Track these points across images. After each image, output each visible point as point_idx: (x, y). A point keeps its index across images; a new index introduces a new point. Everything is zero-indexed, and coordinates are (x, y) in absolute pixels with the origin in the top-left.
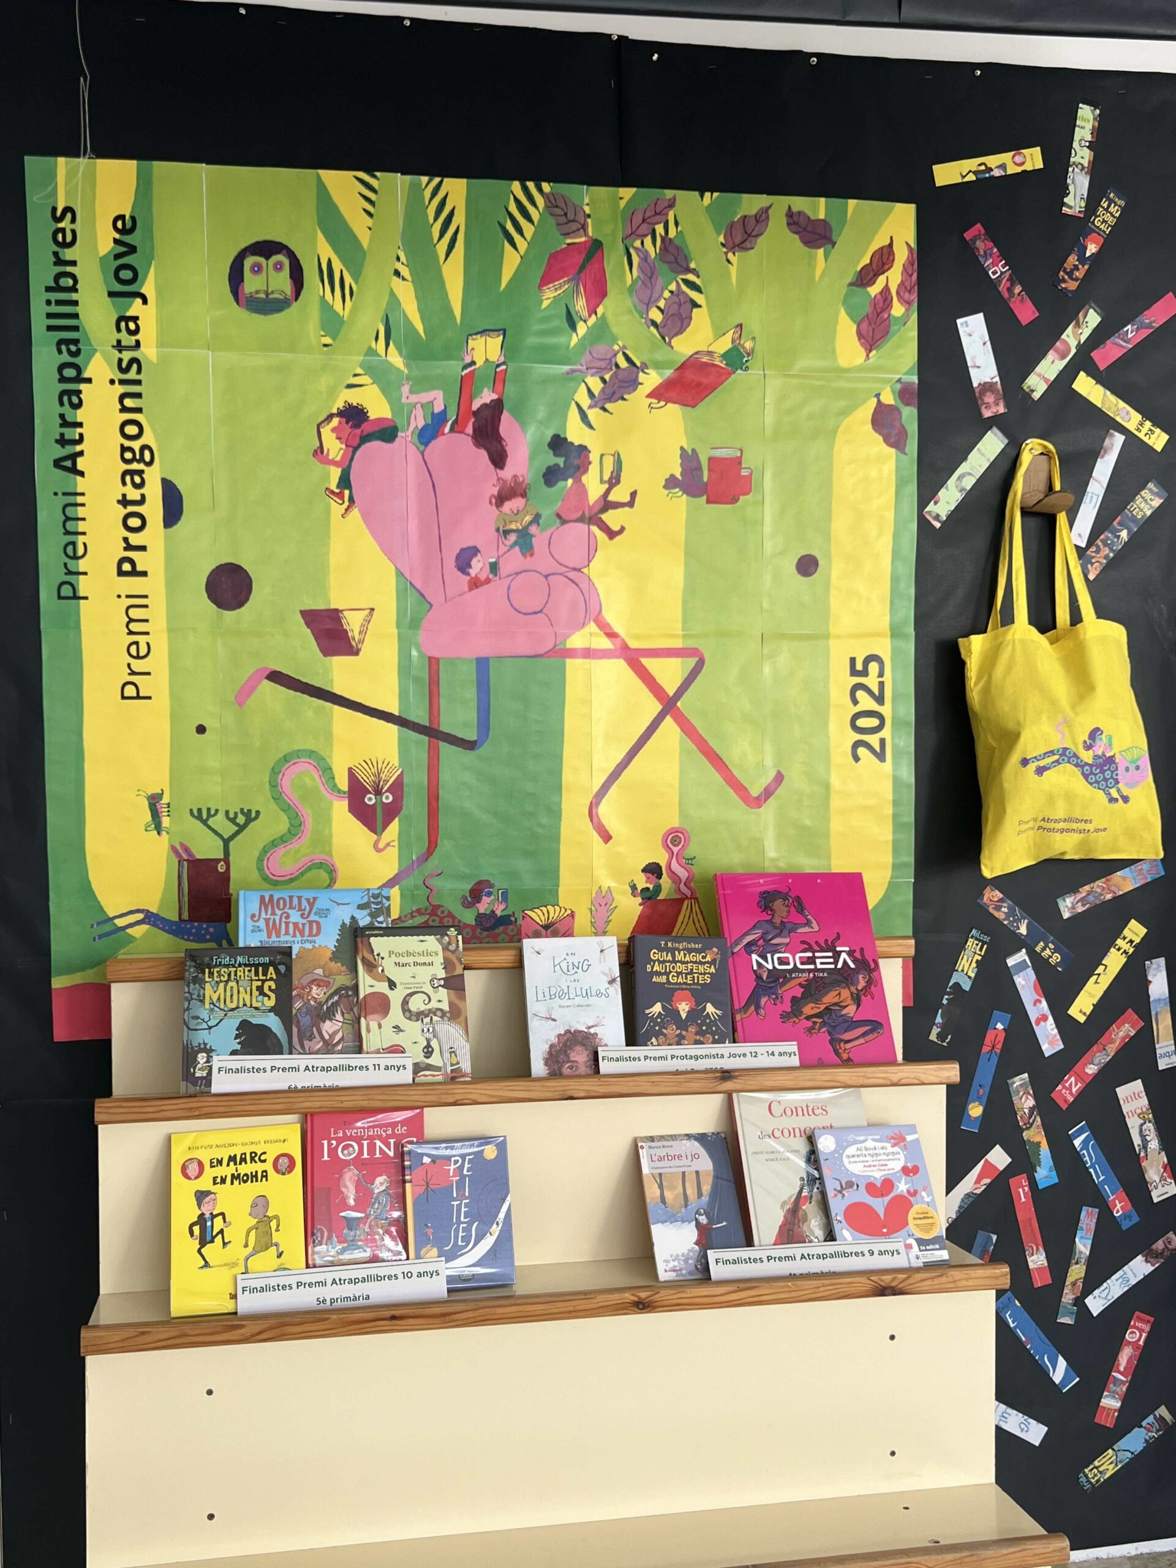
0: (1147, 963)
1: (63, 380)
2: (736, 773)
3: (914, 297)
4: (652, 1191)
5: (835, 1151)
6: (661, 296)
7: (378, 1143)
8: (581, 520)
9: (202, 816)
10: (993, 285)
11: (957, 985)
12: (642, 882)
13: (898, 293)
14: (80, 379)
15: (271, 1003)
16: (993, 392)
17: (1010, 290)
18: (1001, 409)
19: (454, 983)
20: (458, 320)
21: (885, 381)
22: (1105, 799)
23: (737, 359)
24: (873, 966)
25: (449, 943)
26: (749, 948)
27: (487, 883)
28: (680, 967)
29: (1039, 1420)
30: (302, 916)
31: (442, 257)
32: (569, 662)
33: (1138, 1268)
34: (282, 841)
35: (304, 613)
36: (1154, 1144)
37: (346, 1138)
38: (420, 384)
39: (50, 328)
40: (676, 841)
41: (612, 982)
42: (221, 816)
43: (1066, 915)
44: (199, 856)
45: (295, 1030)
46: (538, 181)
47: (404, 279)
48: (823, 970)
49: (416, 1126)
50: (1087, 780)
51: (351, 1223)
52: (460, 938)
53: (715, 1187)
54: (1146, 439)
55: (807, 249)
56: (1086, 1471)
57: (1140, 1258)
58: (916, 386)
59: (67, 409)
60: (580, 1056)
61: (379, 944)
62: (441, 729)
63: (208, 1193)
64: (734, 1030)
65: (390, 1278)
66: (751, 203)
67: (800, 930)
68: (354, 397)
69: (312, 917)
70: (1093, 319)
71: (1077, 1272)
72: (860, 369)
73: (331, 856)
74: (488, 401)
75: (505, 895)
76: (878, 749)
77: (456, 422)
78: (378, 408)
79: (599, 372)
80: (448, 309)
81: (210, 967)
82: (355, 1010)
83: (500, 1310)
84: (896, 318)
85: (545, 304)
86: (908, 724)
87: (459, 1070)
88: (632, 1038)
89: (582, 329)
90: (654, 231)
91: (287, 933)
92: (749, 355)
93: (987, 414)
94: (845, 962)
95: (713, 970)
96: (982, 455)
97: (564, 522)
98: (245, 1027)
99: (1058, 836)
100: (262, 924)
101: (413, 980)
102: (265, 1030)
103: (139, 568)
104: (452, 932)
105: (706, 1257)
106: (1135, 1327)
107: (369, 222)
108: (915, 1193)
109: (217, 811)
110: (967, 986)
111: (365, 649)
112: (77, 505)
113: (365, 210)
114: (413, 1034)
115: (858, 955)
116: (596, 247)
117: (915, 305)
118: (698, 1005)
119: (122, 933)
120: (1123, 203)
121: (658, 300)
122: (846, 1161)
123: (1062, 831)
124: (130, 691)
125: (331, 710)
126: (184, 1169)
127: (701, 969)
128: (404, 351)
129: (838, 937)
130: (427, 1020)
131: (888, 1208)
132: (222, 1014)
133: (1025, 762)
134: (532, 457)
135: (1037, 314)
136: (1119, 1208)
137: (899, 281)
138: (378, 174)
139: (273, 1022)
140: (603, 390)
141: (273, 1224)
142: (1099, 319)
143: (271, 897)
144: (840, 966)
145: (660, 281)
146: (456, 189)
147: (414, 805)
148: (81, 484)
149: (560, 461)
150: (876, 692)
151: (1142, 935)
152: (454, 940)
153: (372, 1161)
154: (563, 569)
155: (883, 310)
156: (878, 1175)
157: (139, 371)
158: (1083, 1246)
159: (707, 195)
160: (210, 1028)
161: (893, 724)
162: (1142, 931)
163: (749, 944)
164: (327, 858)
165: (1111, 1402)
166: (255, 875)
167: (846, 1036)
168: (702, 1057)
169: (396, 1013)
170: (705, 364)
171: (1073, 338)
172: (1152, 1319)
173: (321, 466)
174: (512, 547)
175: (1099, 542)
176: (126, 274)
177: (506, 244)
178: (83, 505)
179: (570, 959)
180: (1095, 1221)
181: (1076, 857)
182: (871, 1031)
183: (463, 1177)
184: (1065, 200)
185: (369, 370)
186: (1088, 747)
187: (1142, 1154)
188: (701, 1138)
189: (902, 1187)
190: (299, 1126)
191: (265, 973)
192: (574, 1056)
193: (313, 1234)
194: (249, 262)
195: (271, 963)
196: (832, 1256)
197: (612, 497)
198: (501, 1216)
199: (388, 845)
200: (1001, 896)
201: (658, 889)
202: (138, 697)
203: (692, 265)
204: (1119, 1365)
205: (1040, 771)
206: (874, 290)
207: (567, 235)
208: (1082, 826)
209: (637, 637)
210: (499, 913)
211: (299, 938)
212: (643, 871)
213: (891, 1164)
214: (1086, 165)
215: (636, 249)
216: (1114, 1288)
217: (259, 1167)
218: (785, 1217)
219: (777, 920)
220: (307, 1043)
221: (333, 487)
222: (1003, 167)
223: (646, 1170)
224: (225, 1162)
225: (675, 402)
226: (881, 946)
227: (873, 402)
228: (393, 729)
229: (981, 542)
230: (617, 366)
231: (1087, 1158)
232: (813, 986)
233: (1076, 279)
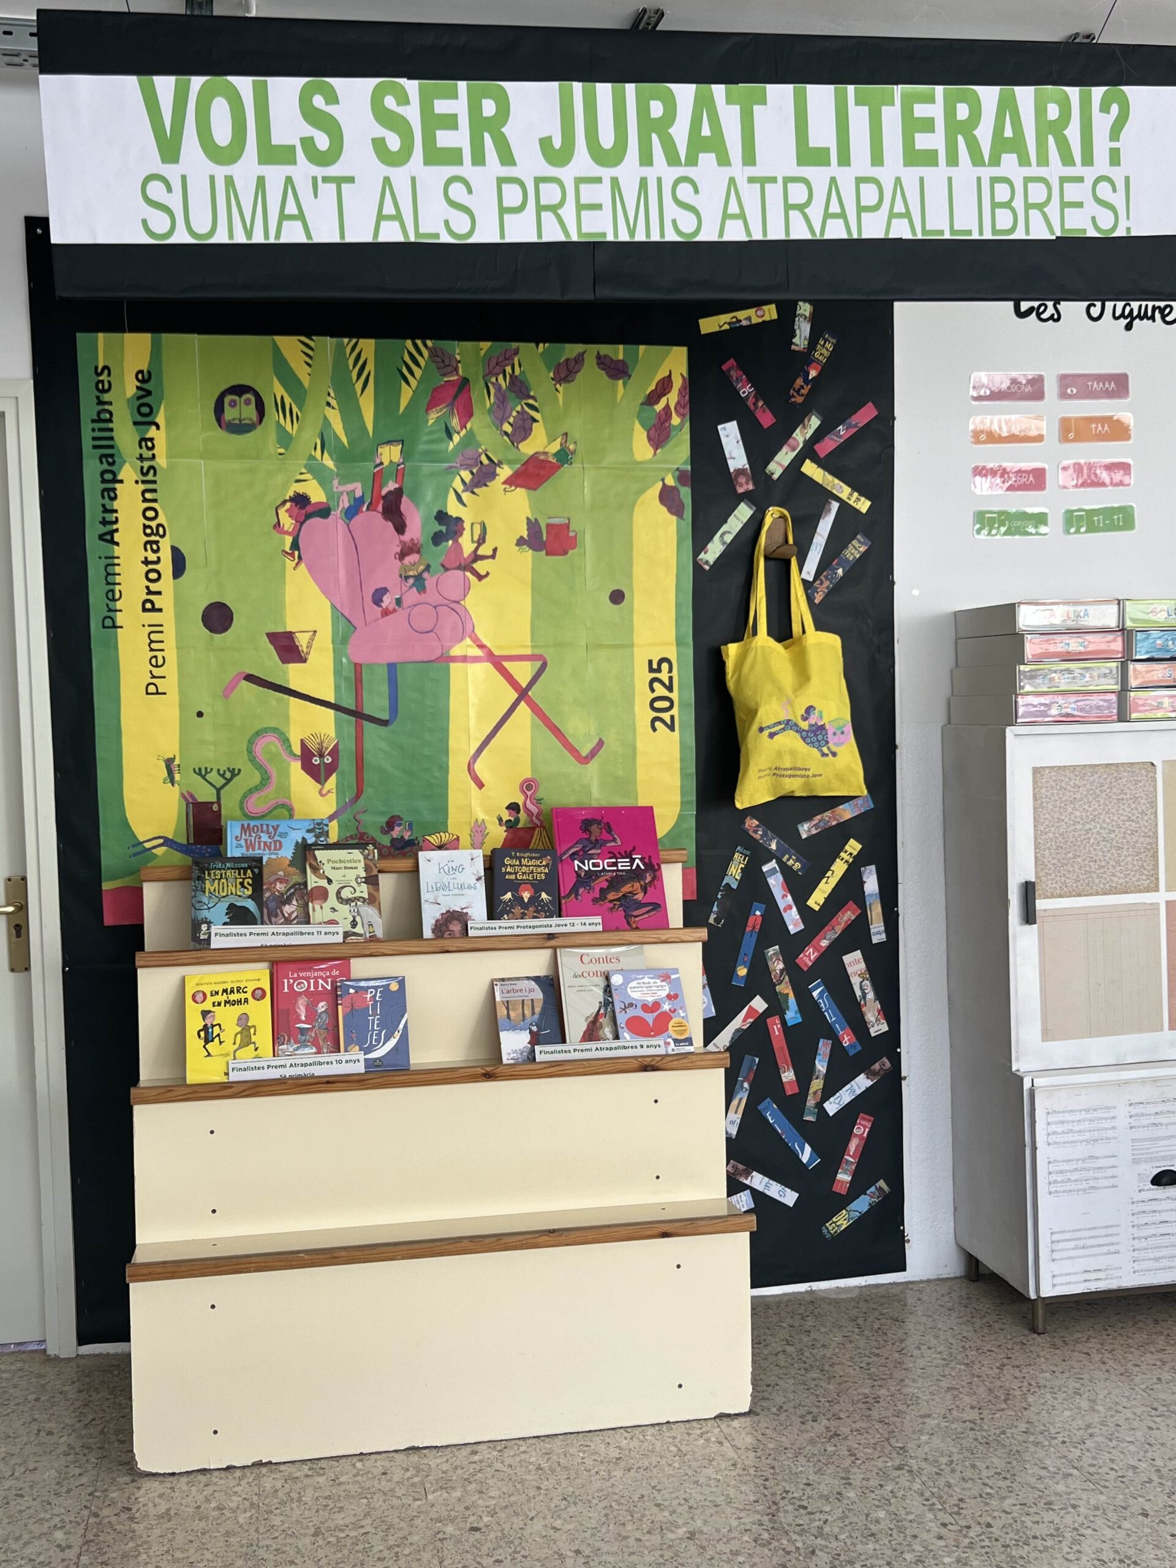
0: (862, 869)
1: (104, 481)
2: (570, 740)
3: (687, 411)
4: (502, 1011)
5: (622, 984)
6: (511, 414)
7: (321, 981)
8: (459, 568)
9: (202, 773)
10: (743, 401)
11: (728, 884)
12: (506, 816)
13: (675, 409)
14: (116, 481)
15: (250, 892)
16: (744, 475)
17: (755, 404)
18: (751, 487)
19: (371, 880)
20: (371, 434)
21: (668, 470)
22: (819, 755)
23: (564, 456)
24: (656, 867)
25: (368, 855)
26: (573, 857)
27: (399, 818)
28: (524, 869)
29: (793, 1189)
30: (269, 837)
31: (359, 391)
32: (453, 666)
33: (862, 1083)
34: (257, 788)
35: (270, 635)
36: (871, 996)
37: (299, 978)
38: (345, 479)
39: (95, 447)
40: (529, 787)
41: (479, 879)
42: (214, 772)
43: (804, 836)
44: (200, 800)
45: (265, 911)
46: (424, 339)
47: (333, 408)
48: (622, 871)
49: (346, 972)
50: (804, 741)
51: (303, 1031)
52: (376, 851)
53: (543, 1009)
54: (854, 505)
55: (611, 381)
56: (827, 1225)
57: (862, 1076)
58: (690, 474)
59: (107, 501)
60: (456, 927)
61: (321, 855)
62: (365, 712)
63: (210, 1012)
64: (560, 909)
65: (328, 1063)
66: (572, 350)
67: (608, 845)
68: (300, 488)
69: (277, 838)
70: (815, 422)
71: (817, 1085)
72: (650, 461)
73: (290, 800)
74: (392, 489)
75: (411, 825)
76: (669, 723)
77: (370, 503)
78: (317, 495)
79: (468, 467)
80: (364, 428)
81: (208, 870)
82: (306, 898)
83: (396, 1078)
84: (675, 427)
85: (431, 422)
86: (689, 705)
87: (375, 936)
88: (492, 915)
89: (456, 438)
90: (504, 371)
91: (259, 848)
92: (572, 454)
93: (740, 490)
94: (638, 864)
95: (547, 871)
96: (738, 519)
97: (447, 569)
98: (232, 908)
99: (787, 780)
100: (243, 842)
101: (343, 879)
102: (245, 909)
103: (157, 606)
104: (371, 847)
105: (534, 1051)
106: (860, 1124)
107: (309, 370)
108: (675, 1011)
109: (212, 769)
110: (734, 886)
111: (310, 658)
112: (115, 565)
113: (306, 363)
114: (345, 912)
115: (647, 860)
116: (465, 383)
117: (688, 417)
118: (536, 893)
119: (148, 853)
120: (835, 341)
121: (509, 417)
122: (629, 990)
123: (790, 776)
124: (152, 689)
125: (288, 700)
126: (194, 997)
127: (539, 870)
128: (334, 457)
129: (634, 848)
130: (353, 904)
131: (656, 1020)
132: (217, 900)
133: (761, 730)
134: (424, 526)
135: (775, 420)
136: (847, 1040)
137: (676, 400)
138: (314, 338)
139: (251, 905)
140: (472, 480)
141: (252, 1031)
142: (819, 423)
143: (249, 825)
144: (634, 867)
145: (510, 404)
146: (368, 346)
147: (347, 764)
148: (117, 551)
149: (443, 528)
150: (667, 683)
151: (858, 849)
152: (371, 852)
153: (316, 992)
154: (447, 602)
155: (665, 421)
156: (650, 999)
157: (155, 474)
158: (821, 1066)
159: (541, 345)
160: (209, 908)
161: (680, 706)
162: (859, 847)
163: (573, 854)
164: (285, 800)
165: (844, 1177)
166: (238, 813)
167: (635, 913)
168: (537, 927)
169: (332, 900)
170: (543, 460)
171: (800, 436)
172: (872, 1119)
173: (278, 535)
174: (411, 587)
175: (822, 577)
176: (145, 410)
177: (403, 383)
178: (118, 565)
179: (450, 865)
180: (829, 1049)
181: (804, 794)
182: (652, 910)
183: (376, 1002)
184: (794, 340)
185: (310, 469)
186: (805, 719)
187: (862, 1003)
188: (536, 979)
189: (666, 1007)
190: (268, 971)
191: (245, 874)
192: (452, 927)
193: (278, 1038)
194: (228, 399)
195: (249, 867)
196: (616, 1048)
197: (480, 552)
198: (401, 1026)
199: (329, 791)
200: (757, 823)
201: (517, 820)
202: (157, 693)
203: (532, 393)
204: (849, 1151)
205: (772, 735)
206: (659, 407)
207: (445, 375)
208: (803, 773)
209: (500, 647)
210: (406, 838)
211: (267, 851)
212: (507, 808)
213: (659, 993)
214: (808, 315)
215: (493, 383)
216: (845, 1096)
217: (242, 996)
218: (588, 1026)
219: (593, 838)
220: (273, 919)
221: (287, 549)
222: (749, 318)
223: (498, 999)
224: (220, 993)
225: (521, 486)
226: (663, 855)
227: (660, 484)
228: (332, 712)
229: (739, 579)
230: (481, 463)
231: (823, 1005)
232: (615, 880)
233: (803, 395)
